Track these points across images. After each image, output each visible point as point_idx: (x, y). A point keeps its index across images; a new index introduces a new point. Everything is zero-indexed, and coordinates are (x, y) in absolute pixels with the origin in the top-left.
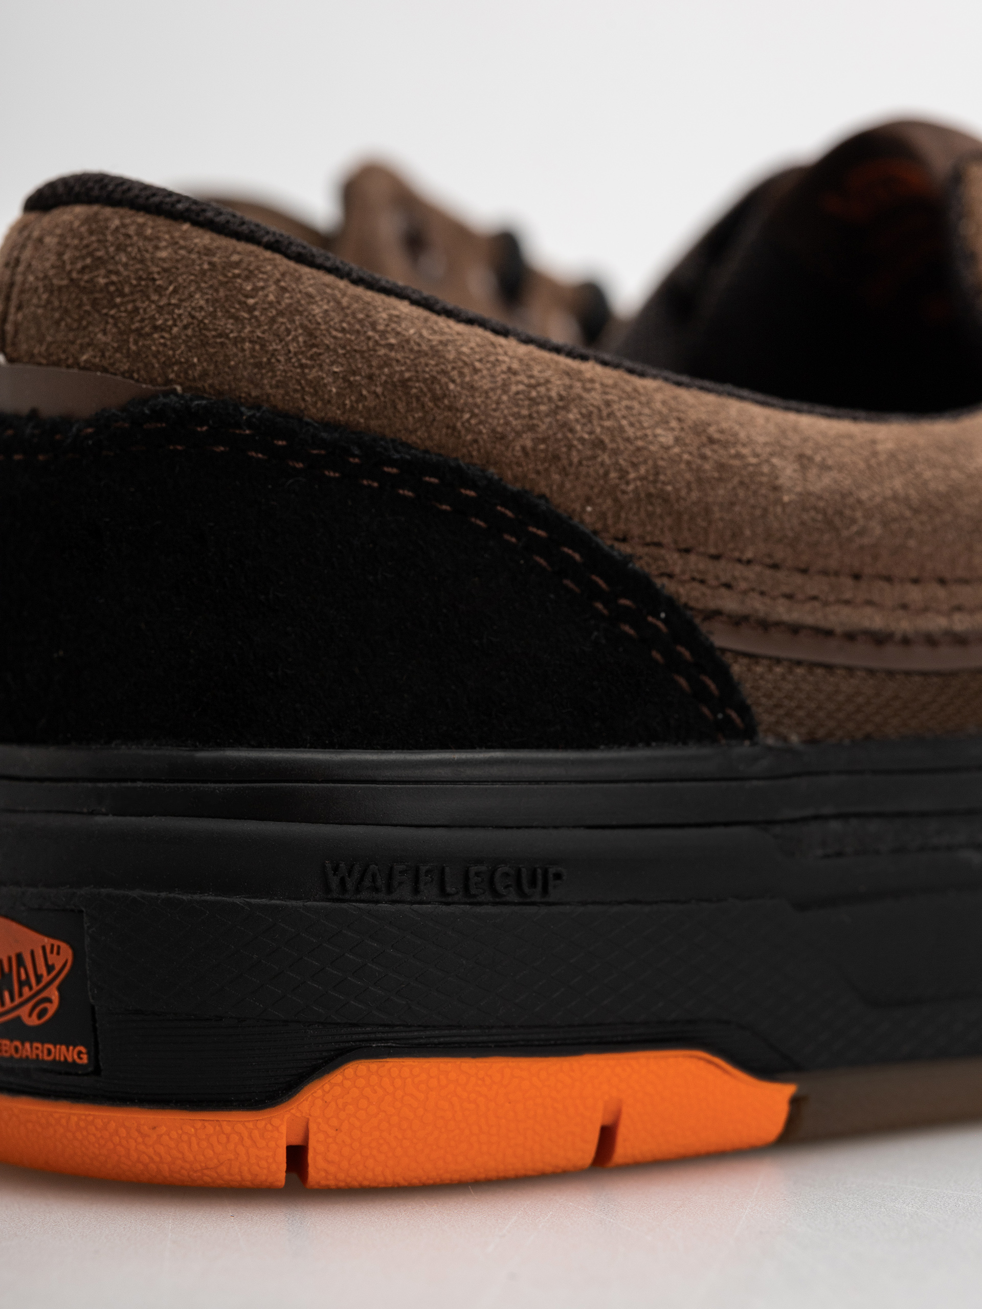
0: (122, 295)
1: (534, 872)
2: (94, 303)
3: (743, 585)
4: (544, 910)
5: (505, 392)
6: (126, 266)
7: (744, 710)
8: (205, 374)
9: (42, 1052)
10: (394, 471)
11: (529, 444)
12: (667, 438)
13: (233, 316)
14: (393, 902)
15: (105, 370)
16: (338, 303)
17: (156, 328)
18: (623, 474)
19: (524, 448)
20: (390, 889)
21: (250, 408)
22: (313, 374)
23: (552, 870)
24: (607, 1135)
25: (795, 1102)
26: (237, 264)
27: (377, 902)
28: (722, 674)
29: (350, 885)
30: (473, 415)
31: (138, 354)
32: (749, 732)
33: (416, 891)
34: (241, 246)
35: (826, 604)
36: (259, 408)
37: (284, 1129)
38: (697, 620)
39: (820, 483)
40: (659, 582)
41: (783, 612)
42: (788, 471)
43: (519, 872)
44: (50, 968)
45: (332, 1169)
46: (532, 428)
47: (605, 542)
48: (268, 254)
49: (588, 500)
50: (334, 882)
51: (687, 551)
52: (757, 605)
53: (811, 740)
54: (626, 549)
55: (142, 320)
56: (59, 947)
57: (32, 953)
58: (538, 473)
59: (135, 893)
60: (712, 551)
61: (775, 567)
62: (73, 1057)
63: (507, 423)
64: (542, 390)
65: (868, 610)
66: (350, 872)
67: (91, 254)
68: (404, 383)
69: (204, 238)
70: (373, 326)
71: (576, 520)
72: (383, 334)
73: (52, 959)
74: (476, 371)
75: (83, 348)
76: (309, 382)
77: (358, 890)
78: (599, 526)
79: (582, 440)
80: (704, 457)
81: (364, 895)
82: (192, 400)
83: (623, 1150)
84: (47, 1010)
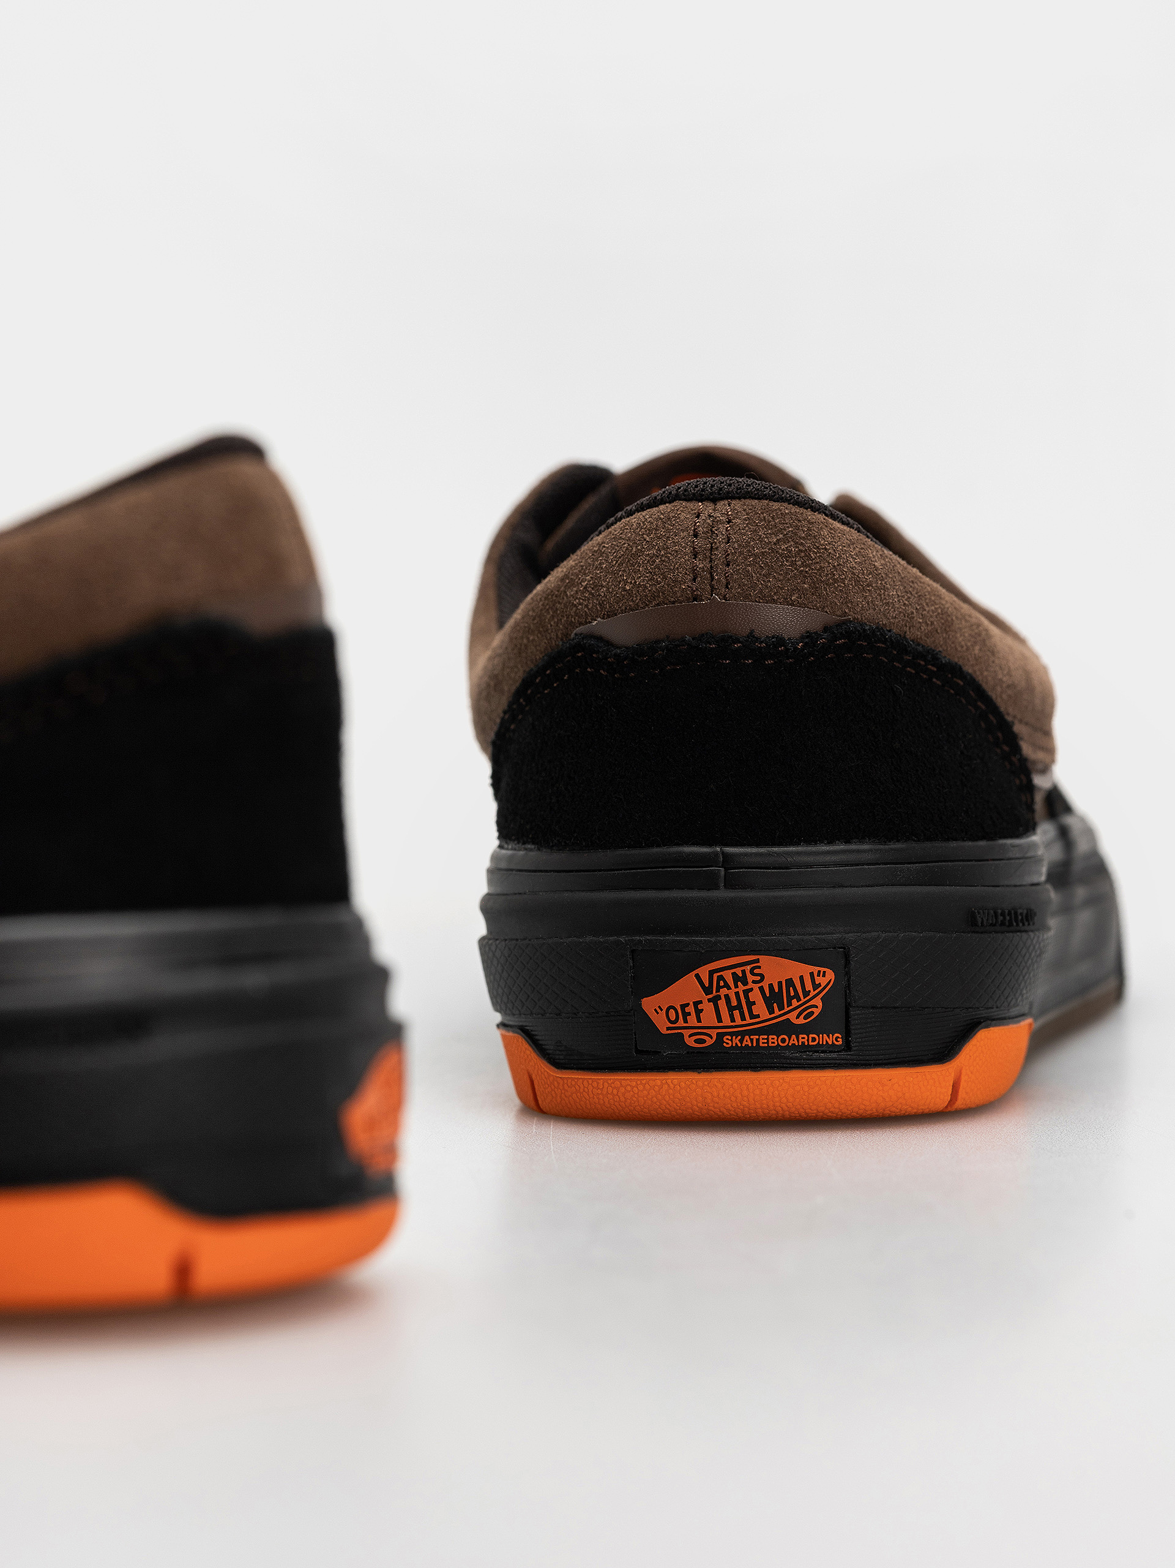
0: (811, 559)
8: (862, 609)
9: (808, 1040)
15: (807, 606)
17: (835, 580)
20: (997, 924)
21: (888, 631)
26: (858, 542)
31: (827, 596)
33: (1005, 925)
37: (953, 1075)
43: (1027, 912)
44: (815, 986)
55: (827, 575)
56: (824, 972)
57: (801, 978)
62: (833, 1041)
67: (780, 532)
73: (818, 980)
75: (790, 592)
84: (813, 1013)
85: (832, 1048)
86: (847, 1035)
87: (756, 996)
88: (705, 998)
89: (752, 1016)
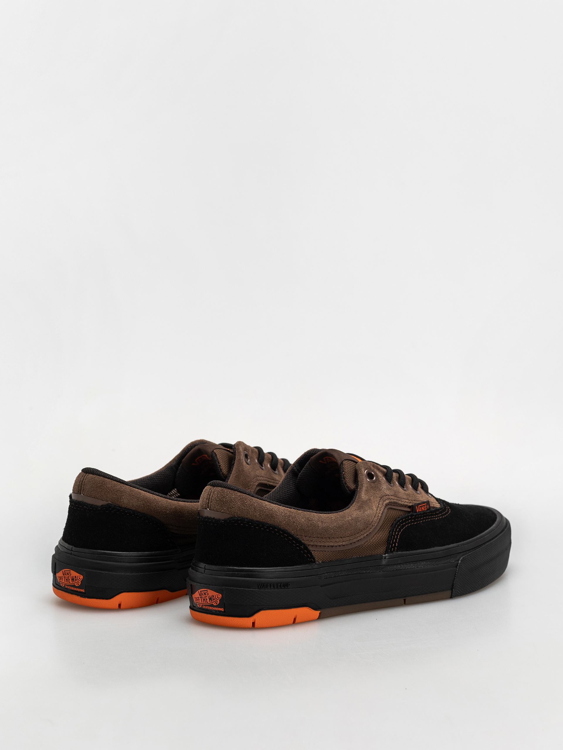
0: (228, 502)
1: (286, 584)
2: (223, 503)
3: (314, 541)
4: (287, 590)
5: (281, 515)
6: (228, 498)
7: (314, 559)
8: (240, 514)
9: (217, 609)
10: (266, 527)
11: (285, 523)
12: (303, 520)
13: (244, 506)
14: (268, 589)
15: (225, 513)
16: (258, 503)
17: (233, 507)
18: (298, 526)
19: (284, 523)
20: (267, 587)
21: (246, 519)
22: (255, 514)
23: (289, 584)
24: (295, 619)
25: (320, 613)
26: (244, 498)
27: (265, 589)
28: (311, 554)
29: (262, 587)
30: (277, 519)
31: (230, 511)
32: (315, 562)
33: (270, 587)
34: (244, 495)
35: (325, 542)
36: (248, 519)
37: (252, 620)
38: (307, 546)
39: (325, 525)
40: (303, 541)
41: (319, 544)
42: (320, 524)
43: (284, 584)
44: (218, 597)
45: (258, 626)
46: (285, 520)
47: (295, 536)
48: (248, 496)
49: (293, 530)
50: (260, 587)
51: (306, 536)
52: (316, 543)
53: (323, 562)
54: (298, 537)
55: (231, 506)
56: (219, 595)
58: (286, 527)
59: (231, 588)
60: (310, 536)
61: (318, 538)
63: (282, 520)
64: (286, 514)
65: (331, 543)
66: (262, 585)
67: (222, 496)
68: (268, 515)
69: (239, 494)
70: (263, 506)
71: (291, 533)
72: (264, 508)
74: (277, 512)
75: (222, 510)
76: (255, 515)
77: (263, 587)
78: (294, 534)
79: (292, 522)
80: (308, 523)
81: (263, 588)
82: (239, 518)
83: (297, 621)
84: (217, 603)
85: (220, 611)
86: (224, 609)
87: (207, 598)
88: (200, 597)
89: (207, 602)
